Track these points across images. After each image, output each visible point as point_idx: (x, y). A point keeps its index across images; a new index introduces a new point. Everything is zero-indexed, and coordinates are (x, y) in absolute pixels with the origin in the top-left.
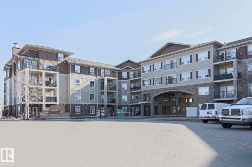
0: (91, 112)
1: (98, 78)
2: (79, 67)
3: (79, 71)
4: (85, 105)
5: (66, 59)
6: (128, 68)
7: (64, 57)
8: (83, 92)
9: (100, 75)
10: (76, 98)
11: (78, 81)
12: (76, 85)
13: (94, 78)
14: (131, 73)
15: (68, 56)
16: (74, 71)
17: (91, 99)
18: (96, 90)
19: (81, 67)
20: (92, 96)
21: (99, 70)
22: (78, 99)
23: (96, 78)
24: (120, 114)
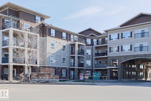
0: (63, 75)
1: (69, 42)
2: (54, 31)
3: (54, 35)
4: (59, 68)
5: (43, 22)
6: (92, 35)
7: (41, 20)
8: (57, 55)
9: (70, 40)
10: (52, 61)
11: (53, 45)
12: (52, 48)
13: (65, 43)
14: (95, 40)
15: (44, 19)
16: (50, 34)
17: (63, 62)
18: (67, 54)
19: (56, 31)
20: (64, 59)
21: (70, 35)
22: (53, 62)
23: (67, 42)
24: (96, 78)
